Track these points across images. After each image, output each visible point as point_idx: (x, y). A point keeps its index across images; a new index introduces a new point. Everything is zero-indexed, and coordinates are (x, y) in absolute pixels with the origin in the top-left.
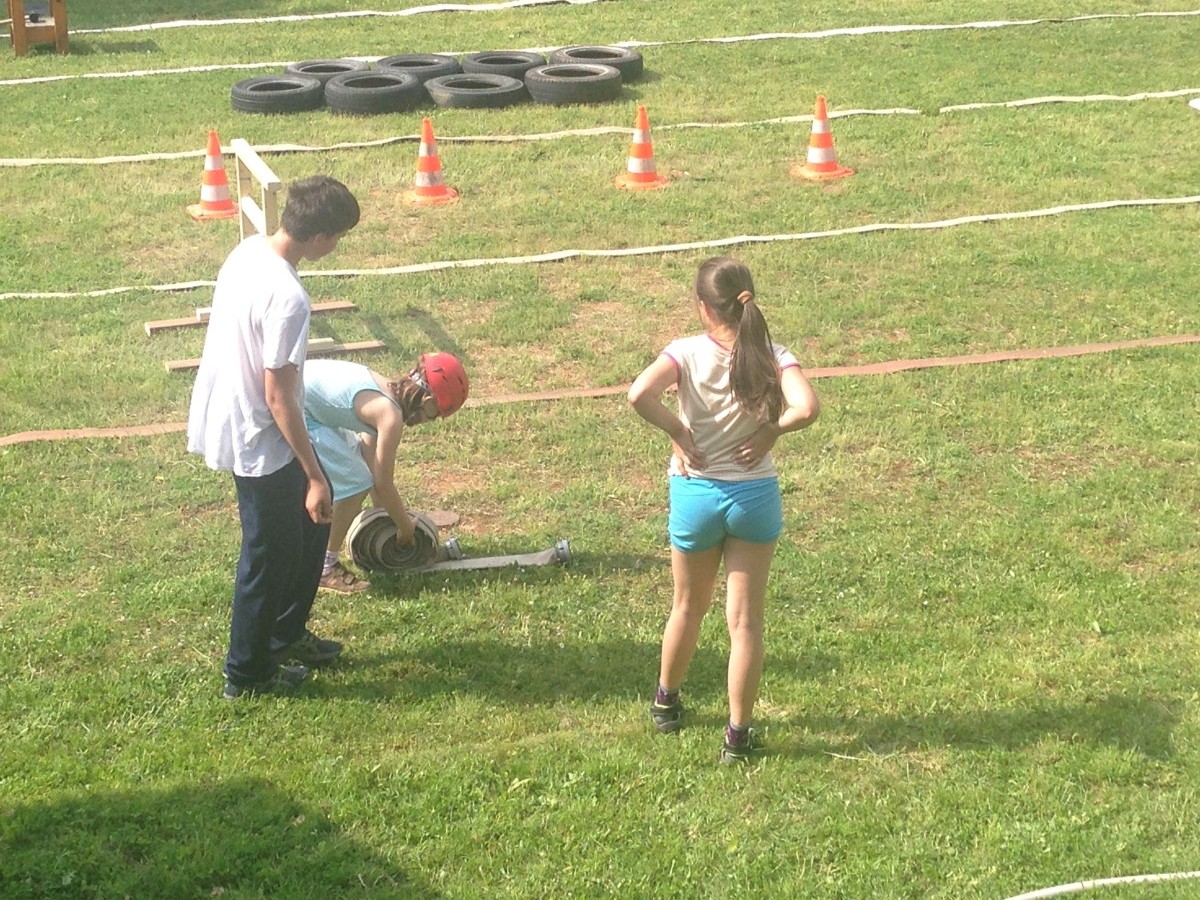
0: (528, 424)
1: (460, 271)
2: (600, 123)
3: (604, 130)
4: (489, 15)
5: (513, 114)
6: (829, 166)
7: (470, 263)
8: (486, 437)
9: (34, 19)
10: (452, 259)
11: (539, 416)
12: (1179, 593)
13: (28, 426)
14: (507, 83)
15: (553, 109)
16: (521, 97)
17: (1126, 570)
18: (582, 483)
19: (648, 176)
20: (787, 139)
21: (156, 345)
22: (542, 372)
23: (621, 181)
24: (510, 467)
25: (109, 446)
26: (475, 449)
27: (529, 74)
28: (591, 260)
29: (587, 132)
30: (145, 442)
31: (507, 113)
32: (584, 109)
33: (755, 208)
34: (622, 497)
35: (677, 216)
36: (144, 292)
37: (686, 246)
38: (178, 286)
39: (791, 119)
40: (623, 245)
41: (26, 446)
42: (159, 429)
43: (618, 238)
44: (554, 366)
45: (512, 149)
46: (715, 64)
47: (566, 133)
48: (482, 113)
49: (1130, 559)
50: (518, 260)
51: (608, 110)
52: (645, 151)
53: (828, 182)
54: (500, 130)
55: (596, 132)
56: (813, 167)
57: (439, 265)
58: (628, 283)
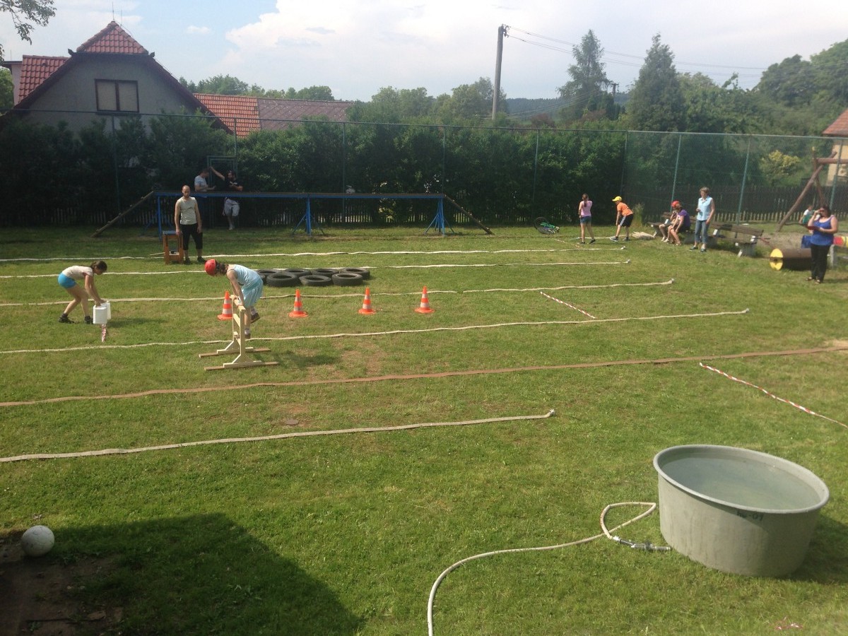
0: (324, 391)
1: (306, 339)
2: (355, 292)
3: (356, 295)
4: (322, 256)
5: (327, 289)
6: (427, 308)
7: (310, 337)
8: (310, 395)
9: (172, 253)
10: (304, 335)
11: (328, 388)
12: (532, 452)
13: (155, 388)
14: (326, 279)
15: (340, 287)
16: (330, 283)
17: (514, 444)
18: (340, 411)
19: (369, 310)
20: (414, 300)
21: (202, 361)
22: (330, 373)
23: (360, 311)
24: (317, 405)
25: (182, 395)
26: (306, 399)
27: (333, 276)
28: (349, 336)
29: (351, 295)
30: (195, 394)
31: (325, 288)
32: (350, 288)
33: (403, 321)
34: (353, 416)
35: (377, 324)
36: (200, 344)
37: (380, 333)
38: (212, 342)
39: (416, 293)
40: (359, 332)
41: (154, 395)
42: (200, 390)
43: (358, 330)
44: (334, 372)
45: (326, 300)
46: (393, 275)
47: (344, 295)
48: (317, 288)
49: (517, 440)
50: (325, 336)
51: (358, 288)
52: (368, 302)
53: (426, 314)
54: (323, 294)
55: (354, 295)
56: (422, 309)
57: (299, 337)
58: (360, 345)
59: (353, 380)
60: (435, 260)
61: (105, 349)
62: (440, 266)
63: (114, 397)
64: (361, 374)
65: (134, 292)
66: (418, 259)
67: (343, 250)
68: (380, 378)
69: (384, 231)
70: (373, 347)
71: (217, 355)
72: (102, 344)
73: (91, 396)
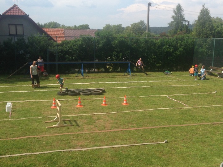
2: (100, 97)
3: (100, 98)
4: (87, 84)
6: (126, 103)
7: (84, 115)
8: (85, 137)
10: (82, 114)
13: (28, 135)
14: (89, 93)
15: (94, 96)
16: (91, 94)
19: (105, 104)
20: (122, 100)
21: (46, 124)
23: (102, 105)
25: (38, 138)
26: (83, 139)
27: (92, 91)
28: (98, 114)
30: (43, 137)
31: (89, 96)
32: (98, 96)
33: (118, 108)
35: (108, 109)
36: (44, 118)
38: (49, 117)
39: (122, 97)
40: (102, 113)
41: (28, 138)
42: (45, 135)
45: (89, 100)
46: (113, 91)
47: (96, 99)
48: (86, 96)
52: (105, 101)
53: (126, 105)
54: (88, 98)
55: (99, 99)
56: (124, 103)
57: (80, 115)
58: (102, 117)
59: (101, 131)
60: (128, 85)
61: (11, 120)
62: (130, 87)
63: (14, 139)
64: (103, 129)
65: (21, 98)
66: (122, 85)
67: (95, 82)
68: (111, 130)
69: (109, 74)
70: (107, 118)
71: (51, 122)
72: (9, 118)
73: (5, 138)
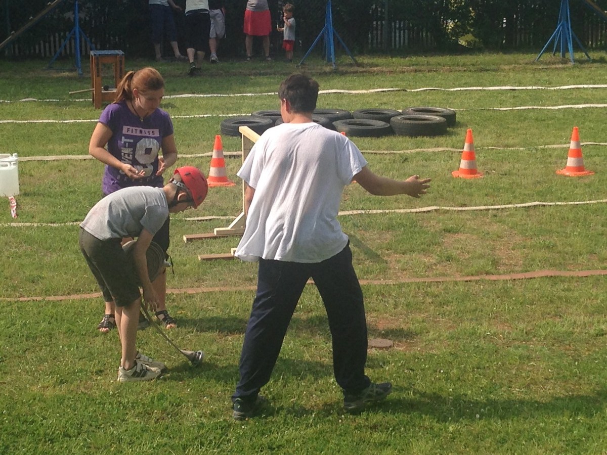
0: (427, 294)
5: (385, 141)
6: (580, 168)
9: (106, 88)
16: (389, 132)
18: (467, 325)
19: (472, 171)
20: (550, 156)
23: (455, 174)
29: (431, 150)
34: (495, 334)
43: (461, 201)
47: (418, 150)
51: (442, 140)
52: (471, 156)
53: (580, 178)
54: (379, 148)
56: (570, 169)
58: (471, 224)
61: (20, 228)
64: (489, 268)
65: (50, 147)
66: (536, 97)
67: (397, 86)
68: (528, 275)
71: (215, 238)
